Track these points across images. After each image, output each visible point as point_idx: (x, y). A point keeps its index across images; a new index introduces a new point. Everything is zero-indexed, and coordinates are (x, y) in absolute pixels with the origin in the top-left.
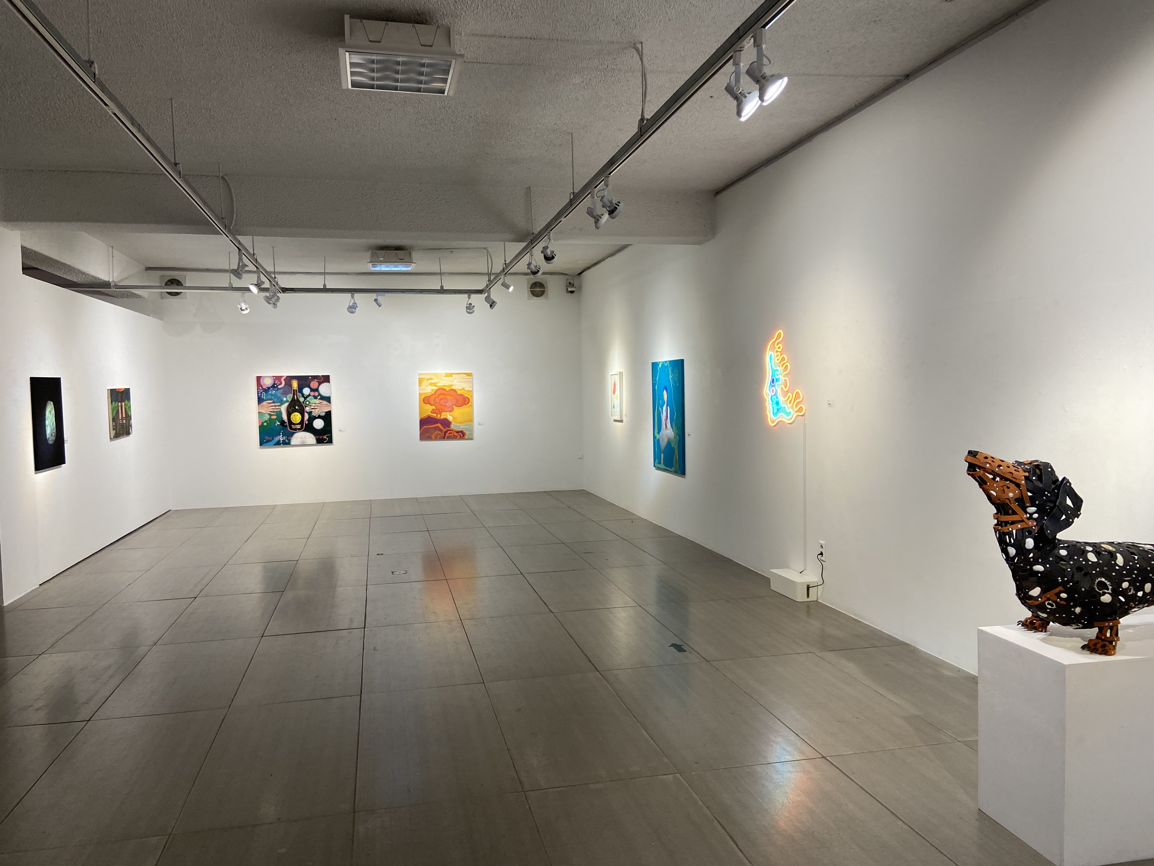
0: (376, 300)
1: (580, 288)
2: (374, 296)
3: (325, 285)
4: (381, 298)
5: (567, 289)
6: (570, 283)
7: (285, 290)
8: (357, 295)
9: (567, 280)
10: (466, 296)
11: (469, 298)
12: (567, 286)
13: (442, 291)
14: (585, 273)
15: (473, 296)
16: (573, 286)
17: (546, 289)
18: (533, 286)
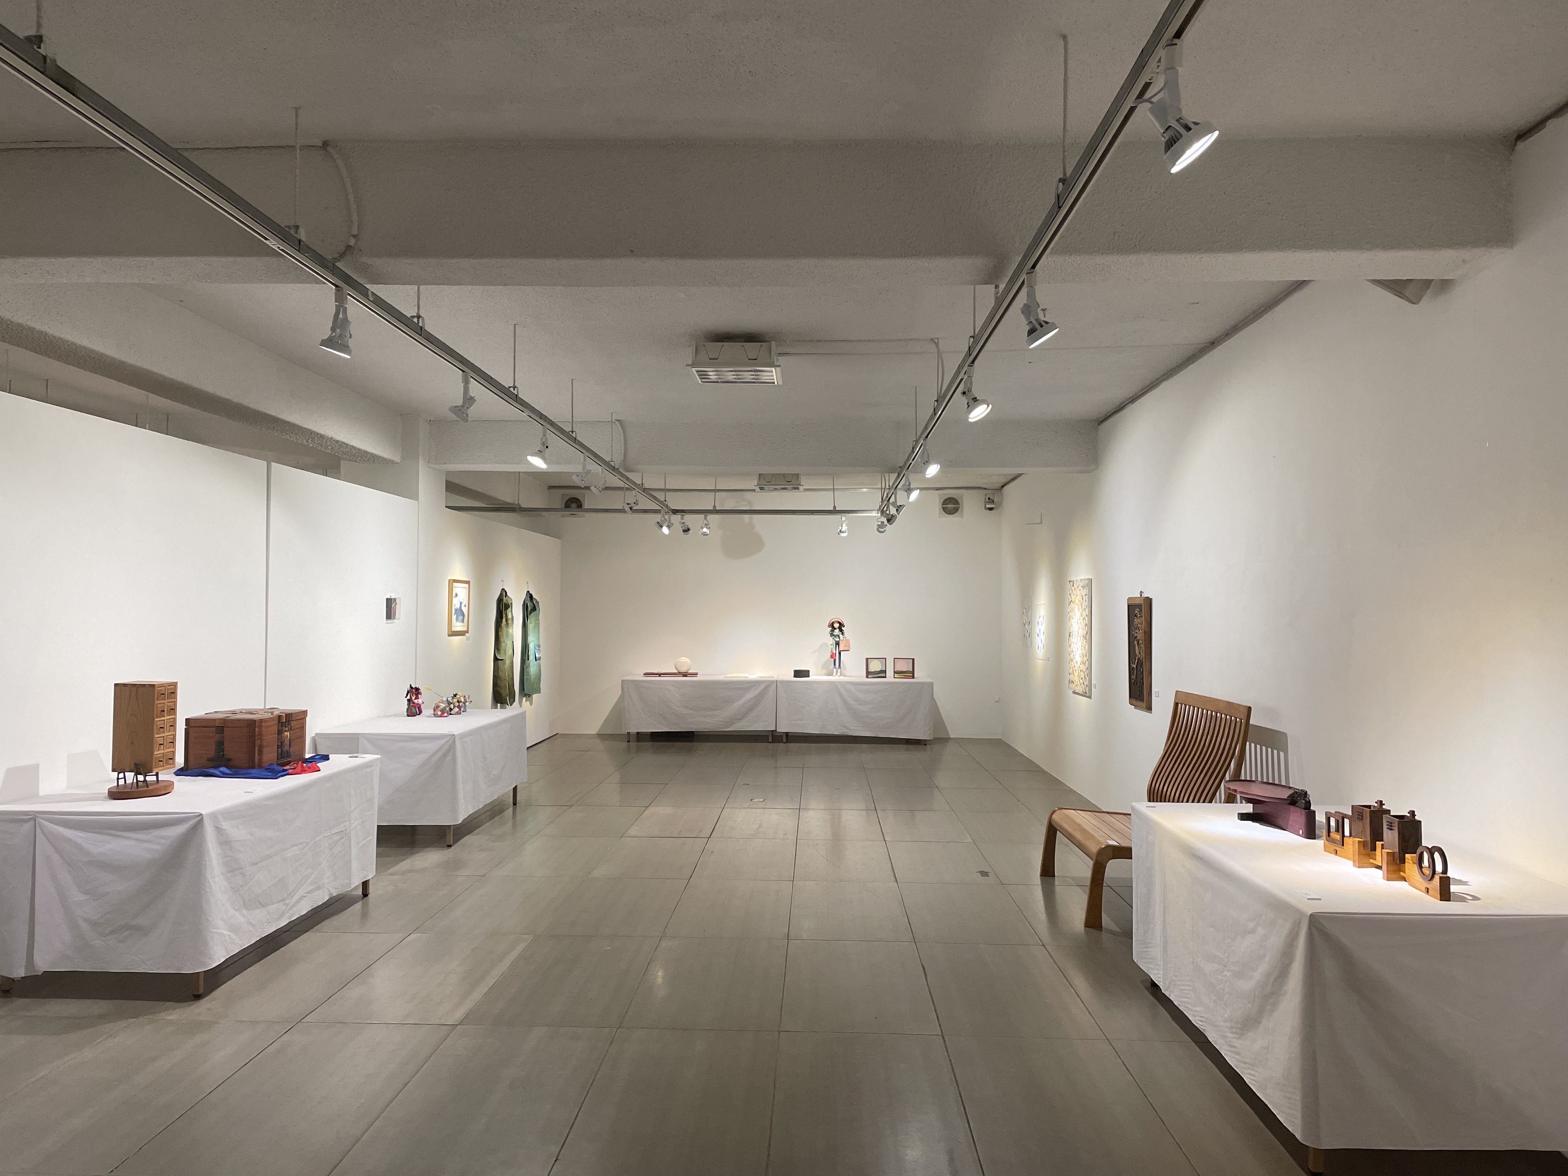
1: (1000, 505)
5: (985, 506)
6: (989, 499)
7: (675, 512)
9: (986, 495)
12: (985, 502)
13: (835, 512)
14: (1005, 487)
16: (993, 502)
17: (961, 506)
18: (946, 502)
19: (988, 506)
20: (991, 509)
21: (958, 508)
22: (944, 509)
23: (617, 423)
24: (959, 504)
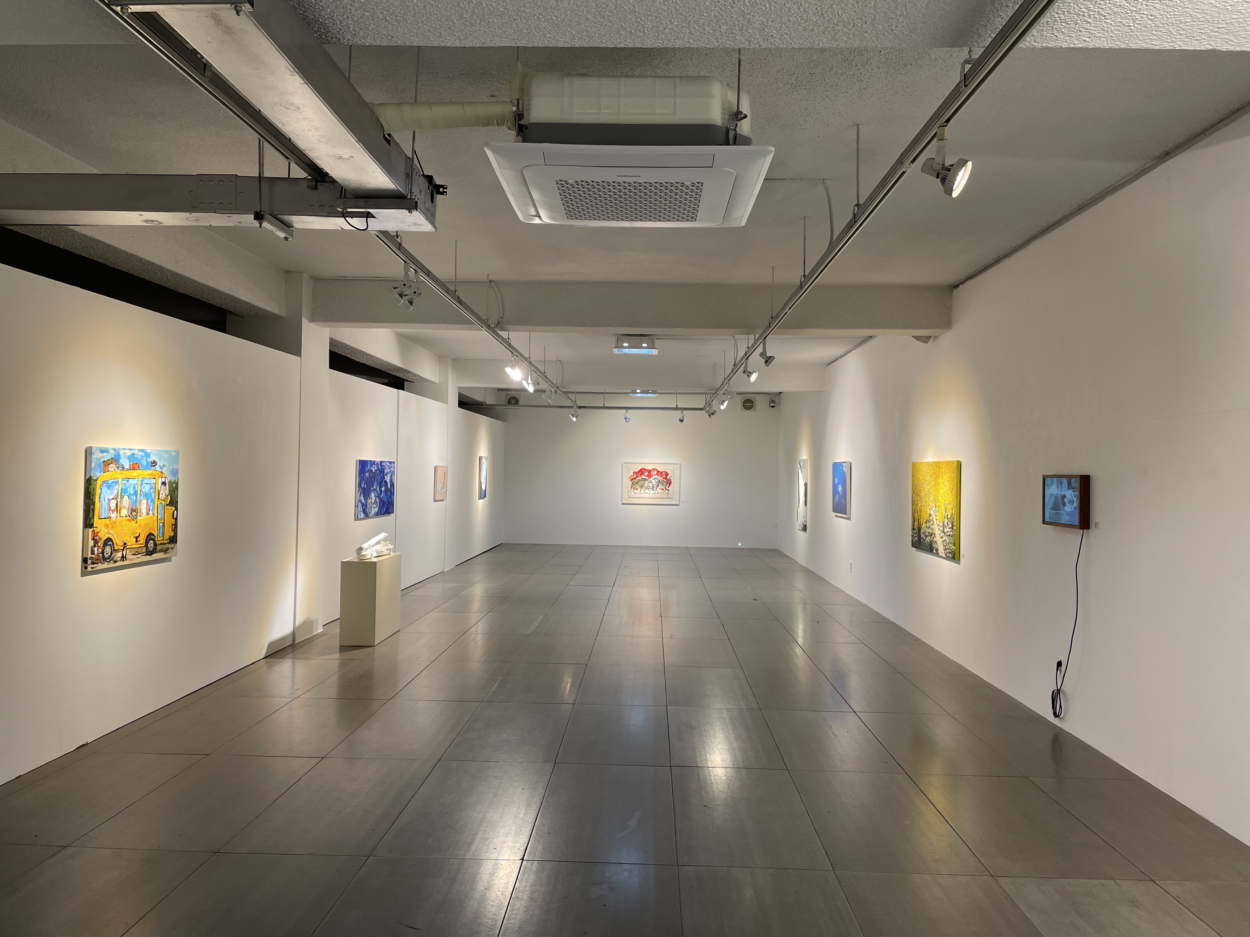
1: (778, 404)
3: (604, 405)
6: (772, 400)
7: (580, 407)
9: (770, 398)
14: (782, 393)
16: (775, 402)
18: (745, 402)
19: (771, 405)
20: (773, 407)
21: (753, 406)
22: (744, 407)
23: (558, 362)
24: (753, 403)
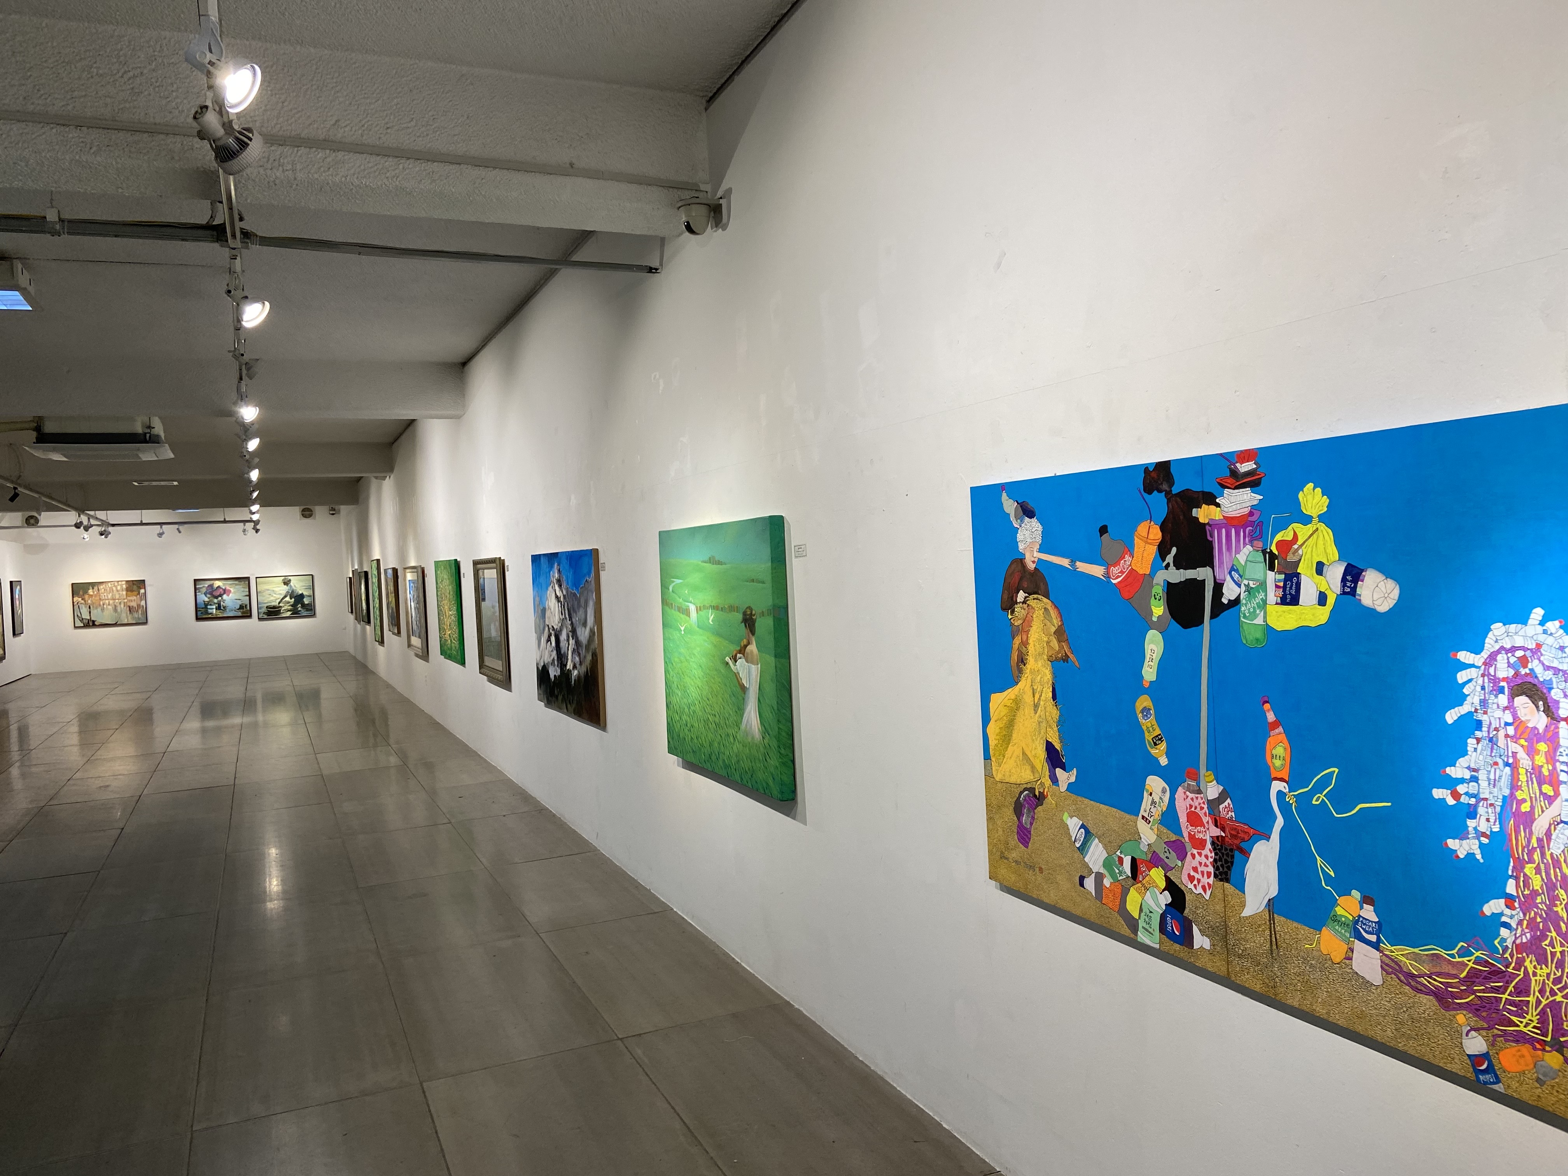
0: (178, 529)
1: (339, 511)
2: (177, 526)
3: (141, 521)
4: (181, 528)
5: (329, 512)
6: (332, 508)
7: (113, 525)
8: (164, 526)
10: (242, 524)
11: (244, 525)
12: (329, 510)
13: (225, 522)
15: (247, 524)
16: (334, 510)
17: (313, 513)
18: (303, 510)
19: (331, 512)
20: (333, 514)
21: (312, 514)
22: (302, 515)
24: (312, 511)
